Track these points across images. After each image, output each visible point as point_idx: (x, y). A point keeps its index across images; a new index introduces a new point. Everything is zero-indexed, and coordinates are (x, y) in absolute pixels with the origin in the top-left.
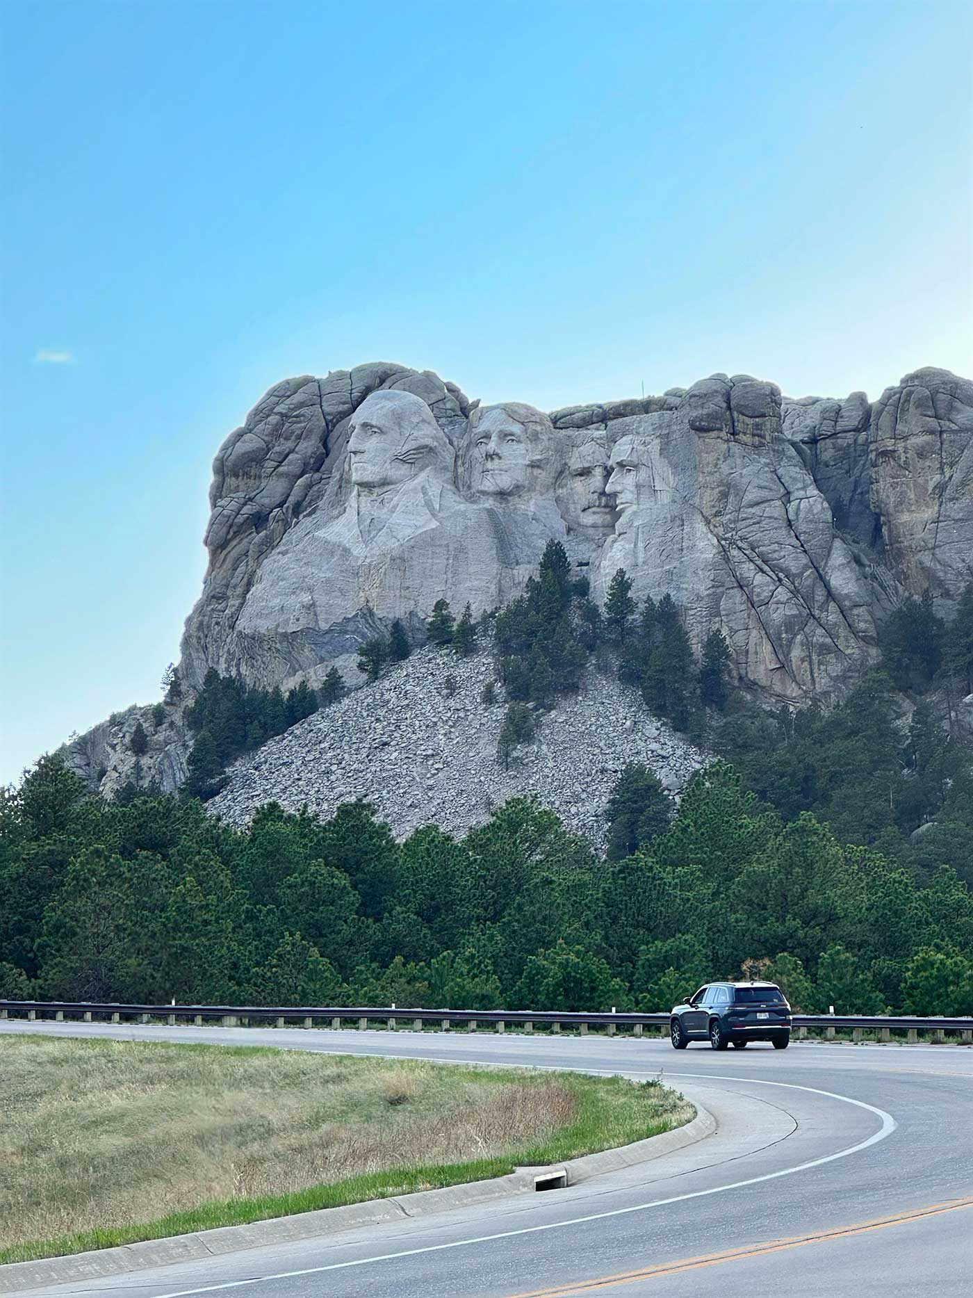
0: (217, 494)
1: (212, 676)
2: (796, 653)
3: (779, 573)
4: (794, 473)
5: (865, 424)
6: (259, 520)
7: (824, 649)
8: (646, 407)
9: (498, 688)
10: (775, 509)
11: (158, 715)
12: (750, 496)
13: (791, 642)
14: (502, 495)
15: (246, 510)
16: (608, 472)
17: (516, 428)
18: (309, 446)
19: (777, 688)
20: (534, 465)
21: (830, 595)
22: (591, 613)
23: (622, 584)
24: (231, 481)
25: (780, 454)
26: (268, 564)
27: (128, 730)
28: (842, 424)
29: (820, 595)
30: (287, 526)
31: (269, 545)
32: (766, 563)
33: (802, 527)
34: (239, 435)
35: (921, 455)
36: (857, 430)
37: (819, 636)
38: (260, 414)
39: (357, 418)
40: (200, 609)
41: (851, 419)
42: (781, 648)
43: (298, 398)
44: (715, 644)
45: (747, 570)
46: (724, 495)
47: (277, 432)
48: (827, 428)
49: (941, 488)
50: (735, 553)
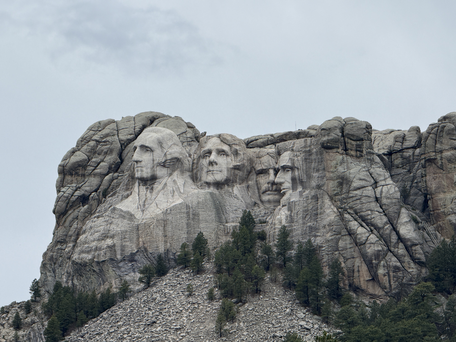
0: (60, 185)
1: (58, 286)
2: (381, 271)
3: (372, 226)
4: (379, 171)
5: (418, 144)
6: (84, 199)
7: (396, 269)
8: (298, 135)
9: (217, 292)
10: (369, 191)
11: (27, 307)
12: (356, 184)
13: (378, 265)
14: (218, 185)
15: (77, 193)
16: (276, 171)
17: (226, 148)
18: (111, 158)
19: (371, 291)
20: (236, 168)
21: (400, 239)
22: (267, 250)
23: (285, 233)
24: (68, 178)
25: (372, 161)
26: (89, 224)
27: (11, 316)
28: (407, 144)
29: (394, 238)
30: (99, 202)
31: (90, 213)
32: (364, 221)
33: (384, 201)
34: (73, 152)
35: (450, 161)
36: (414, 148)
37: (394, 262)
38: (83, 141)
39: (138, 143)
40: (51, 249)
41: (411, 141)
42: (372, 268)
43: (105, 131)
44: (335, 266)
45: (354, 225)
46: (341, 184)
47: (93, 152)
48: (398, 146)
50: (347, 216)
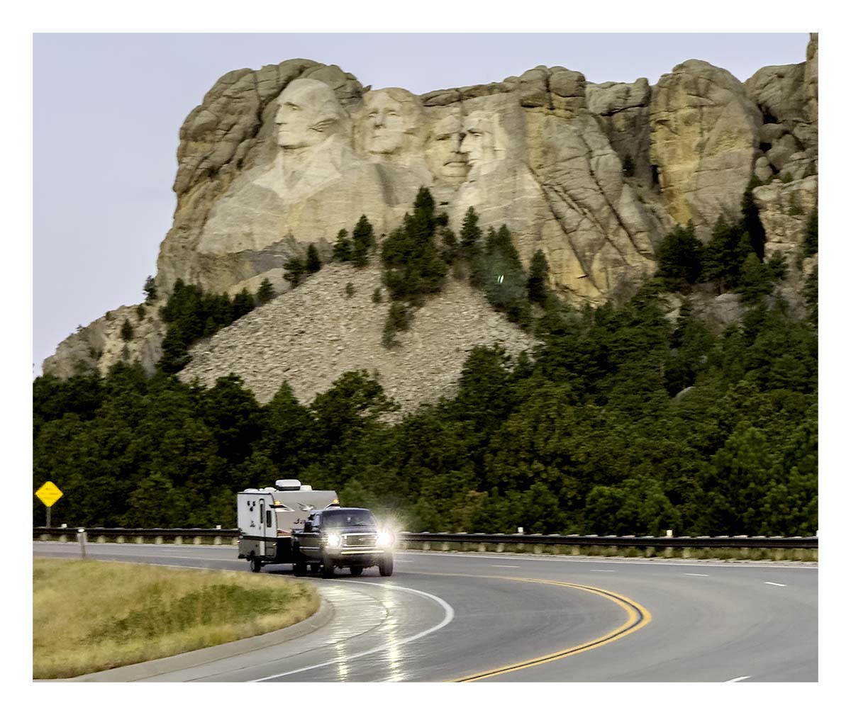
0: (182, 153)
2: (596, 266)
3: (585, 208)
4: (594, 137)
5: (647, 101)
6: (212, 172)
7: (616, 263)
8: (491, 89)
9: (385, 292)
10: (581, 163)
11: (141, 311)
12: (565, 153)
13: (592, 258)
14: (386, 154)
15: (204, 165)
16: (462, 137)
17: (396, 106)
18: (248, 120)
19: (584, 291)
20: (409, 133)
21: (622, 224)
22: (450, 238)
23: (472, 218)
24: (192, 144)
25: (585, 123)
26: (219, 204)
27: (119, 323)
28: (631, 101)
29: (613, 224)
31: (219, 189)
32: (576, 202)
33: (600, 174)
34: (198, 111)
35: (687, 122)
36: (641, 106)
37: (613, 254)
38: (212, 96)
39: (283, 98)
40: (169, 236)
41: (638, 97)
42: (585, 262)
43: (240, 84)
44: (538, 260)
45: (561, 206)
46: (545, 153)
47: (225, 109)
48: (619, 104)
49: (701, 147)
50: (552, 194)
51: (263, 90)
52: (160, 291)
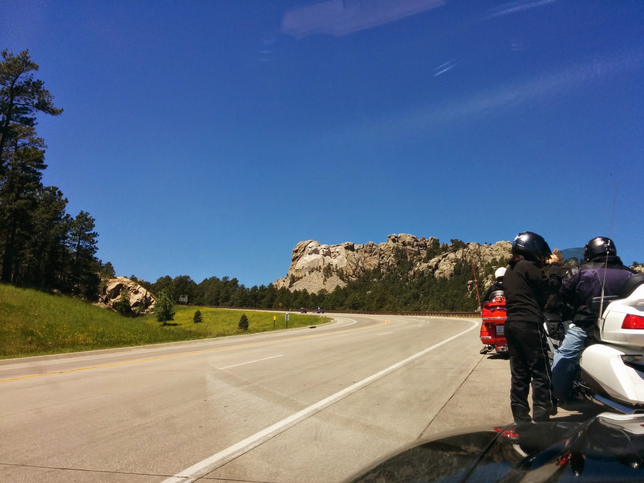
2: (355, 272)
3: (354, 264)
12: (351, 255)
15: (296, 256)
16: (335, 252)
18: (303, 249)
30: (300, 257)
31: (298, 260)
33: (356, 259)
37: (358, 271)
44: (346, 271)
45: (350, 263)
51: (305, 245)
52: (289, 275)
